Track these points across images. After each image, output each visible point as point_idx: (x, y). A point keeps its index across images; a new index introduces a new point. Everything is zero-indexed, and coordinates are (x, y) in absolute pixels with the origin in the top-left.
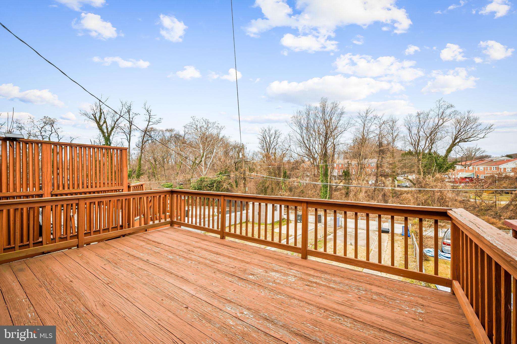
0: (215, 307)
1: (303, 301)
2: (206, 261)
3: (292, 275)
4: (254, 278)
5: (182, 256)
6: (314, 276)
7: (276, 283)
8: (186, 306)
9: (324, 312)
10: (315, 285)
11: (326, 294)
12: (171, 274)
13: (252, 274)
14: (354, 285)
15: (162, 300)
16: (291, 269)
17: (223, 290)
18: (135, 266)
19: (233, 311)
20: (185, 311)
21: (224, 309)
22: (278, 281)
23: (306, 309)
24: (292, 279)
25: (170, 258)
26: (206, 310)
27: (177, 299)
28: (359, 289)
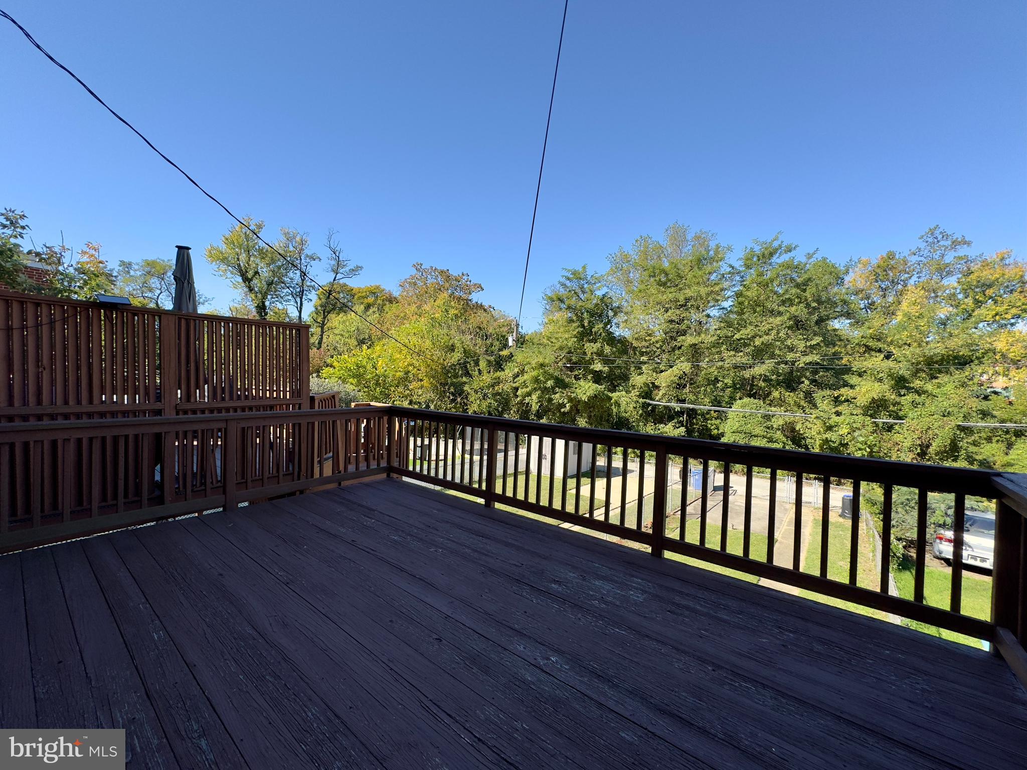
0: (492, 643)
1: (666, 644)
2: (464, 549)
3: (637, 589)
4: (560, 589)
5: (416, 537)
6: (681, 593)
7: (606, 603)
8: (438, 637)
9: (713, 670)
10: (687, 613)
11: (711, 633)
12: (402, 571)
13: (555, 582)
14: (769, 617)
15: (391, 621)
16: (633, 576)
17: (502, 609)
18: (333, 551)
19: (529, 654)
20: (437, 647)
21: (511, 647)
22: (610, 599)
23: (674, 660)
24: (638, 597)
25: (395, 540)
26: (475, 647)
27: (418, 620)
28: (780, 627)
